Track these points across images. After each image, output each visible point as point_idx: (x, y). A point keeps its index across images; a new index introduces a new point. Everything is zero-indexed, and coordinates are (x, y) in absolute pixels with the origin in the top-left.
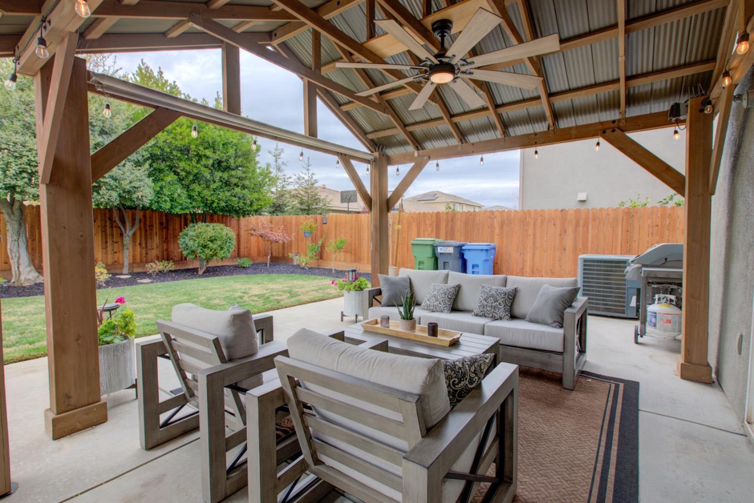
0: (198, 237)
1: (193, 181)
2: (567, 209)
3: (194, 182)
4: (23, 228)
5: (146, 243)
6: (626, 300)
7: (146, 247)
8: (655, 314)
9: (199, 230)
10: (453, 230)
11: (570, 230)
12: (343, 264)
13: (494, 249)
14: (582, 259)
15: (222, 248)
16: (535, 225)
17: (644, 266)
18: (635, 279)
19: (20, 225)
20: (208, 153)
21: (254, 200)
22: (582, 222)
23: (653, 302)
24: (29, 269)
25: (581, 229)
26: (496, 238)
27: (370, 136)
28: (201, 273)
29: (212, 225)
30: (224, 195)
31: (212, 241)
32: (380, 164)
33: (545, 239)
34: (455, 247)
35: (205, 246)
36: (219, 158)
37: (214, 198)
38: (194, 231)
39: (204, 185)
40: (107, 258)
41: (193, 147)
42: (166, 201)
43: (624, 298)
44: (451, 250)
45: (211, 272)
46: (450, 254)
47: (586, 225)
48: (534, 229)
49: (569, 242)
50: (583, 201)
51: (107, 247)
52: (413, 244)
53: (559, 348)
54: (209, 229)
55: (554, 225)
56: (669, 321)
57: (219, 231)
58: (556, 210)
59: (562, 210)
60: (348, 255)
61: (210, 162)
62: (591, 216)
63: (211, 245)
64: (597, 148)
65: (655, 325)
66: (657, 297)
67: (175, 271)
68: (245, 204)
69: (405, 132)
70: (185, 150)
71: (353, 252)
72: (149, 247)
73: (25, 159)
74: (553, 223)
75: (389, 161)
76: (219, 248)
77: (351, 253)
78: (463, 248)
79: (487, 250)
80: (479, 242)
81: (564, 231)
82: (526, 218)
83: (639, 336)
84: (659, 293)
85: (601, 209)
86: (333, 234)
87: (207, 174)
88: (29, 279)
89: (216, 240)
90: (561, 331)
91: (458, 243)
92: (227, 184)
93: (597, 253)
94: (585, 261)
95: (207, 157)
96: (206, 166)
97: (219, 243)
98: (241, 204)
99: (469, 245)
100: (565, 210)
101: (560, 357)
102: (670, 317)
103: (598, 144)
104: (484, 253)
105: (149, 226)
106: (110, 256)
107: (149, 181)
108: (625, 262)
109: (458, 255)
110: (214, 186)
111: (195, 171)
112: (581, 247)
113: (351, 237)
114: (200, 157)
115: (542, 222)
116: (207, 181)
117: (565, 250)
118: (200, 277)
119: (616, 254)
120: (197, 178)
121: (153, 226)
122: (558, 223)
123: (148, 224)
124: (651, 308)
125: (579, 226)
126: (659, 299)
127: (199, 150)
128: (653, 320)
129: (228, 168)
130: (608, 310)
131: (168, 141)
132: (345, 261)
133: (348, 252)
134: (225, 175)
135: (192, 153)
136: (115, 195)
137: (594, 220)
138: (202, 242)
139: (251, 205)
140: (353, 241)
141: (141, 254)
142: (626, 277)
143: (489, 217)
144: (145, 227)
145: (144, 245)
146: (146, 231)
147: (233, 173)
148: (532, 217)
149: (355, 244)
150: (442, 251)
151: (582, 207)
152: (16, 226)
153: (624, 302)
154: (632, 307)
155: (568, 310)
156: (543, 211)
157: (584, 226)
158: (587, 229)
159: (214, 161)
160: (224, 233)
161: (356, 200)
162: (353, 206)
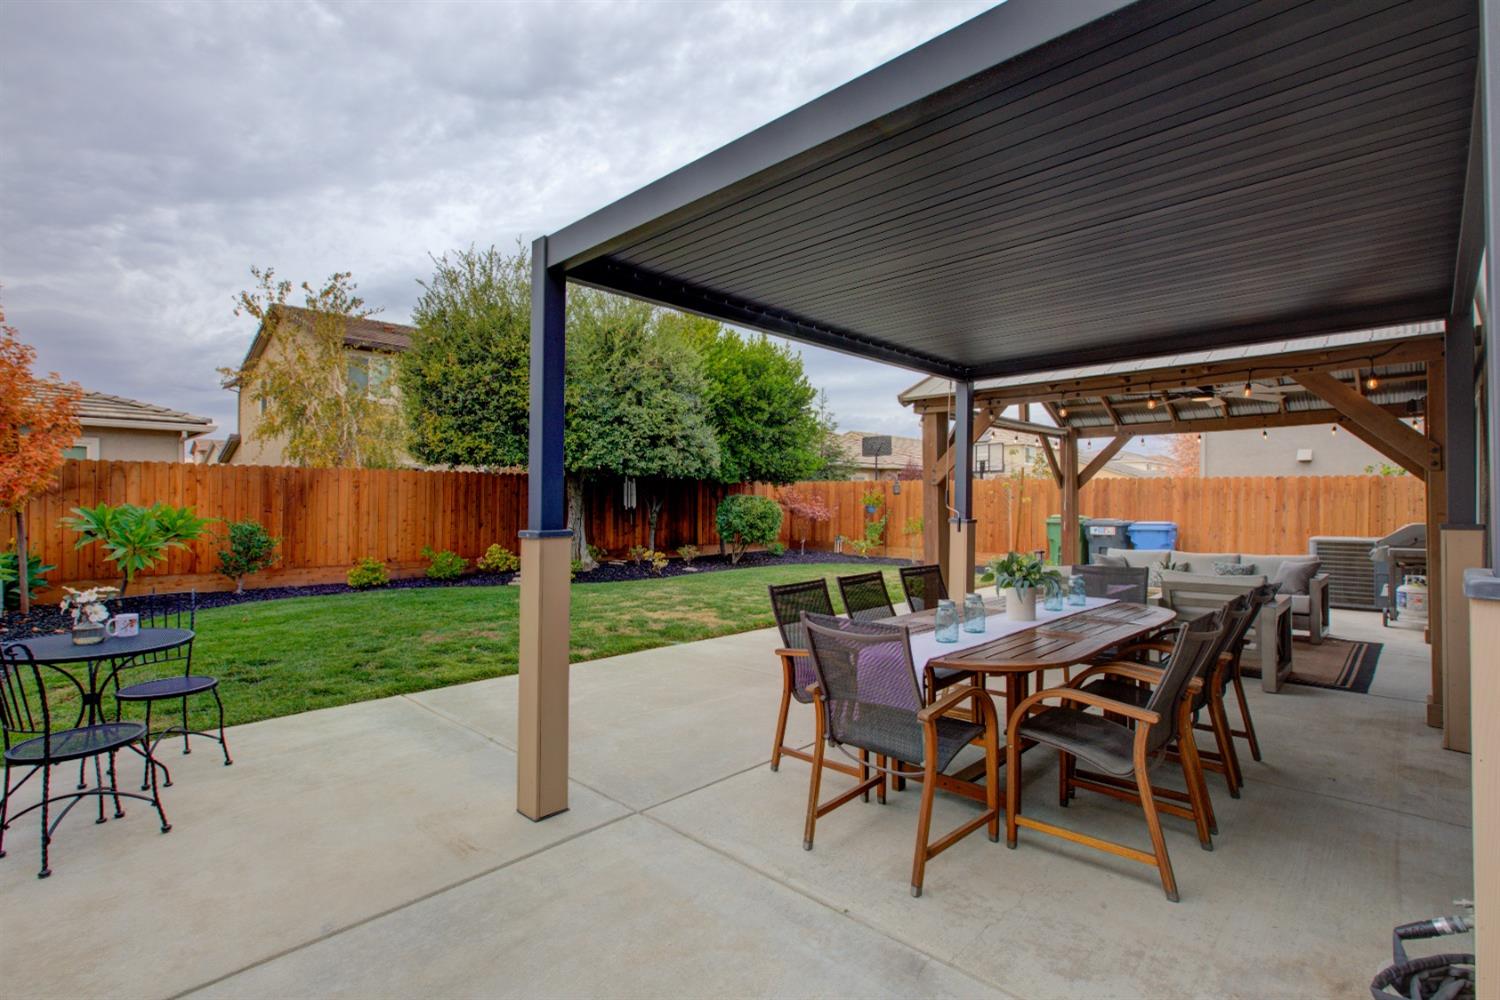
2: (1285, 476)
6: (1375, 589)
8: (1404, 595)
10: (1106, 503)
11: (1291, 504)
13: (1176, 530)
14: (1314, 541)
15: (771, 529)
16: (1236, 496)
17: (1391, 546)
18: (1382, 560)
20: (763, 404)
22: (1309, 494)
23: (1403, 583)
25: (1307, 504)
26: (1176, 515)
28: (734, 561)
31: (760, 518)
32: (1070, 438)
33: (1253, 516)
34: (1118, 527)
35: (752, 526)
36: (774, 411)
39: (754, 447)
40: (617, 541)
43: (1372, 586)
44: (1111, 531)
45: (748, 560)
46: (1109, 536)
47: (1315, 498)
48: (1236, 503)
49: (1290, 520)
50: (1306, 462)
52: (1048, 524)
53: (1306, 611)
55: (1267, 497)
56: (1419, 601)
58: (1269, 478)
59: (1278, 478)
61: (764, 416)
62: (1322, 486)
64: (1334, 433)
65: (1405, 605)
66: (1406, 577)
69: (1110, 408)
74: (1264, 496)
75: (1079, 433)
78: (1130, 528)
79: (1167, 532)
80: (1149, 520)
81: (1281, 507)
82: (1222, 489)
83: (1389, 620)
84: (1410, 574)
85: (1337, 478)
87: (759, 430)
89: (765, 517)
90: (1308, 597)
91: (1121, 522)
92: (778, 443)
93: (1333, 534)
94: (1319, 543)
95: (762, 410)
96: (759, 422)
99: (1137, 525)
100: (1282, 478)
101: (1307, 618)
102: (1421, 597)
103: (1334, 429)
104: (1162, 535)
106: (621, 538)
108: (1371, 545)
109: (1122, 538)
111: (747, 429)
112: (1308, 527)
114: (754, 410)
115: (1248, 494)
117: (1284, 531)
118: (731, 568)
119: (1361, 536)
122: (1273, 495)
124: (1401, 589)
125: (1305, 500)
126: (1410, 580)
127: (753, 402)
128: (1403, 600)
129: (780, 423)
130: (1350, 601)
134: (777, 432)
135: (745, 407)
137: (1328, 490)
142: (1372, 558)
143: (1165, 487)
147: (784, 428)
148: (1232, 486)
150: (1097, 533)
151: (1309, 473)
153: (1373, 591)
154: (1383, 597)
155: (1312, 580)
156: (1248, 479)
157: (1312, 499)
158: (1318, 502)
159: (767, 414)
161: (889, 452)
162: (885, 461)
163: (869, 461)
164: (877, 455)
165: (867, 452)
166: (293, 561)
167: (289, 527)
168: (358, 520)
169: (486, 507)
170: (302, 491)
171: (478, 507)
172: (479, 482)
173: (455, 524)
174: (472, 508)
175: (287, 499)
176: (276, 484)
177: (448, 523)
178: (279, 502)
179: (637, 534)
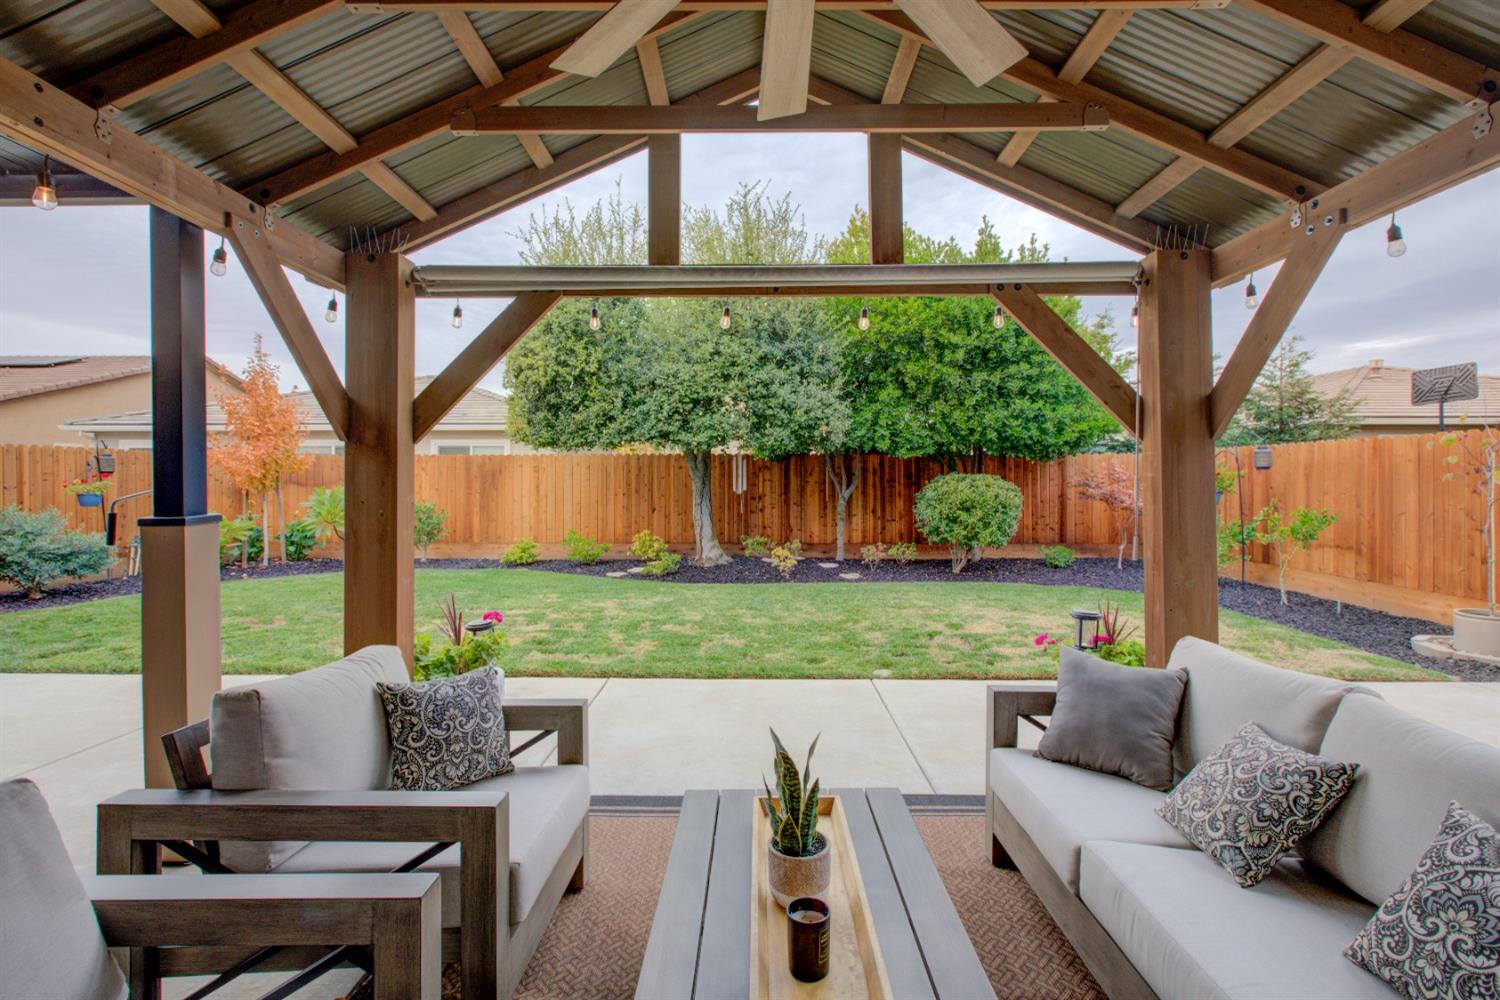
0: (941, 501)
1: (935, 396)
3: (938, 398)
4: (707, 489)
5: (883, 511)
7: (883, 517)
9: (945, 488)
12: (1333, 581)
15: (987, 525)
19: (704, 483)
20: (957, 338)
21: (1067, 421)
24: (711, 544)
27: (1129, 209)
28: (957, 569)
29: (970, 477)
30: (994, 415)
31: (968, 510)
35: (953, 520)
36: (981, 345)
37: (973, 424)
38: (936, 489)
39: (955, 402)
40: (825, 533)
41: (927, 332)
42: (883, 437)
45: (979, 570)
51: (825, 515)
54: (962, 486)
57: (982, 488)
60: (1350, 559)
61: (960, 355)
63: (963, 516)
67: (918, 563)
68: (1043, 431)
70: (915, 343)
71: (1365, 550)
72: (888, 517)
73: (676, 396)
76: (980, 524)
77: (1359, 552)
86: (1301, 494)
87: (954, 378)
88: (710, 559)
89: (974, 507)
92: (1002, 392)
95: (956, 347)
96: (953, 364)
97: (980, 513)
98: (1035, 433)
105: (888, 481)
107: (844, 407)
110: (971, 401)
111: (933, 377)
113: (1358, 506)
114: (940, 346)
116: (959, 392)
118: (956, 578)
120: (939, 389)
121: (894, 481)
123: (887, 477)
127: (941, 335)
129: (1003, 362)
131: (884, 331)
132: (1337, 573)
133: (1350, 548)
134: (996, 378)
135: (928, 344)
136: (785, 433)
138: (946, 512)
139: (1060, 430)
140: (1366, 517)
141: (875, 528)
144: (882, 483)
145: (879, 514)
146: (883, 490)
147: (1013, 369)
149: (1372, 527)
152: (699, 484)
159: (968, 353)
160: (990, 494)
161: (1472, 394)
162: (1456, 411)
163: (1429, 412)
164: (1442, 401)
165: (1419, 397)
166: (489, 538)
167: (485, 508)
168: (538, 502)
169: (659, 489)
170: (493, 475)
171: (651, 490)
172: (651, 464)
173: (627, 508)
174: (645, 491)
175: (484, 483)
176: (475, 470)
177: (620, 507)
178: (477, 485)
179: (854, 526)
